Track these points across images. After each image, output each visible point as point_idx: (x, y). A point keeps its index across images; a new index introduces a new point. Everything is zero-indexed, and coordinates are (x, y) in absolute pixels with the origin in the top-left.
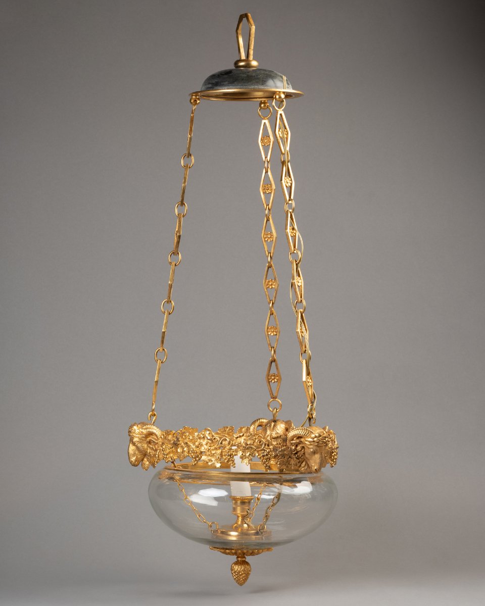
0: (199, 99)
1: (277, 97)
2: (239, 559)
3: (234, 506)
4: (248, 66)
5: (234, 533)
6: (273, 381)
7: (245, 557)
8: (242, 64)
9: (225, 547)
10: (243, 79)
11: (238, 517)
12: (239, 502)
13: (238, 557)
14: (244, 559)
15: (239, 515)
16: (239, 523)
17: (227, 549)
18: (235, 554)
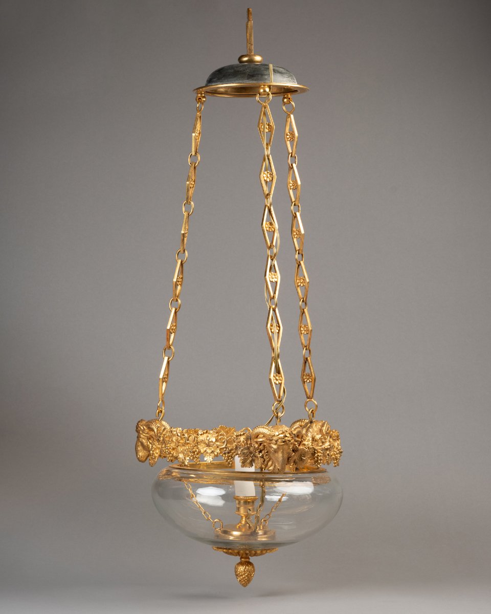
0: (204, 97)
1: (262, 91)
2: (243, 559)
3: (238, 506)
4: (251, 61)
5: (236, 533)
6: (308, 381)
7: (249, 558)
8: (245, 59)
9: (228, 548)
10: (229, 75)
11: (242, 517)
12: (242, 502)
13: (241, 558)
14: (247, 560)
15: (243, 515)
16: (243, 522)
17: (229, 549)
18: (238, 554)
